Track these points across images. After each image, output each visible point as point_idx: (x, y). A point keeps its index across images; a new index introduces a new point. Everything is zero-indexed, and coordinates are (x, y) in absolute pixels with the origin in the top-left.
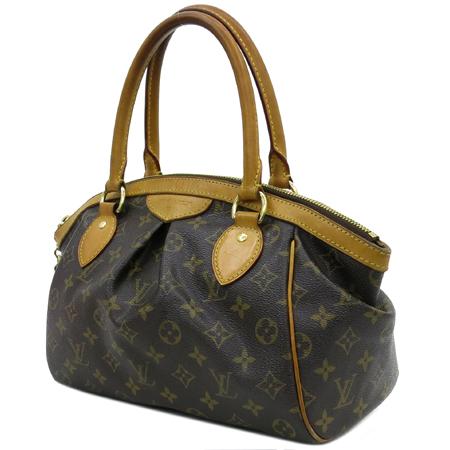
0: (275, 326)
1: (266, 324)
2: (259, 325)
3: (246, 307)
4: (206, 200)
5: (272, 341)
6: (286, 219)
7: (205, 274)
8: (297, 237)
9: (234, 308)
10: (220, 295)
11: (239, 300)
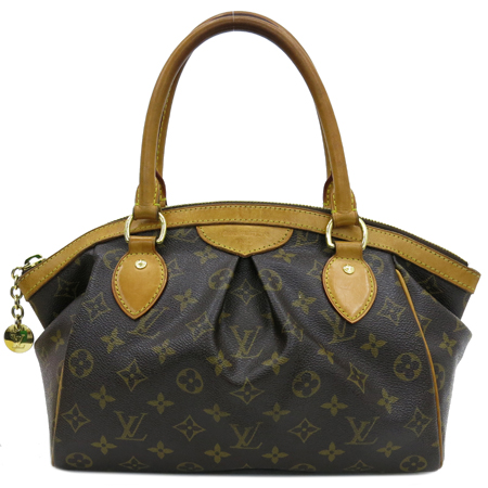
0: (418, 360)
1: (406, 360)
2: (398, 361)
3: (382, 343)
4: (286, 231)
5: (416, 376)
6: (381, 247)
7: (324, 313)
8: (399, 266)
9: (366, 347)
10: (348, 334)
11: (372, 337)
